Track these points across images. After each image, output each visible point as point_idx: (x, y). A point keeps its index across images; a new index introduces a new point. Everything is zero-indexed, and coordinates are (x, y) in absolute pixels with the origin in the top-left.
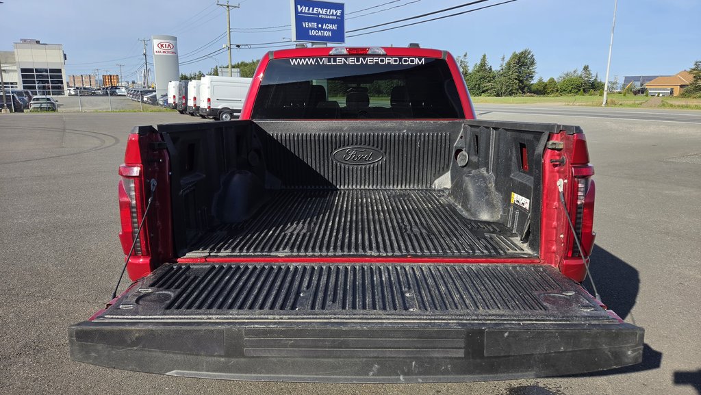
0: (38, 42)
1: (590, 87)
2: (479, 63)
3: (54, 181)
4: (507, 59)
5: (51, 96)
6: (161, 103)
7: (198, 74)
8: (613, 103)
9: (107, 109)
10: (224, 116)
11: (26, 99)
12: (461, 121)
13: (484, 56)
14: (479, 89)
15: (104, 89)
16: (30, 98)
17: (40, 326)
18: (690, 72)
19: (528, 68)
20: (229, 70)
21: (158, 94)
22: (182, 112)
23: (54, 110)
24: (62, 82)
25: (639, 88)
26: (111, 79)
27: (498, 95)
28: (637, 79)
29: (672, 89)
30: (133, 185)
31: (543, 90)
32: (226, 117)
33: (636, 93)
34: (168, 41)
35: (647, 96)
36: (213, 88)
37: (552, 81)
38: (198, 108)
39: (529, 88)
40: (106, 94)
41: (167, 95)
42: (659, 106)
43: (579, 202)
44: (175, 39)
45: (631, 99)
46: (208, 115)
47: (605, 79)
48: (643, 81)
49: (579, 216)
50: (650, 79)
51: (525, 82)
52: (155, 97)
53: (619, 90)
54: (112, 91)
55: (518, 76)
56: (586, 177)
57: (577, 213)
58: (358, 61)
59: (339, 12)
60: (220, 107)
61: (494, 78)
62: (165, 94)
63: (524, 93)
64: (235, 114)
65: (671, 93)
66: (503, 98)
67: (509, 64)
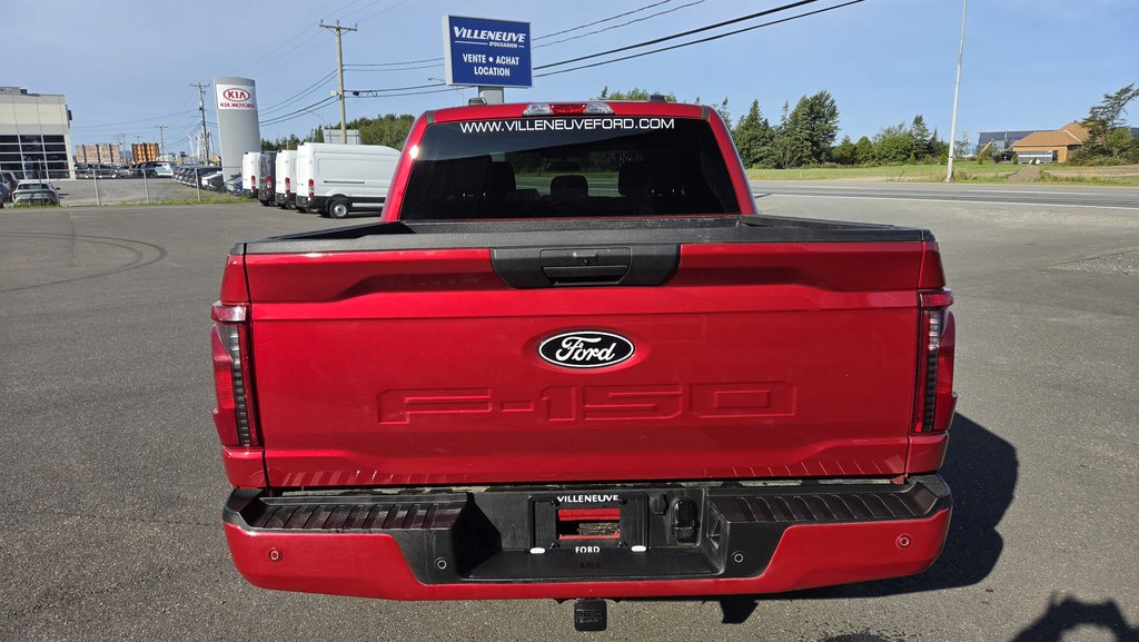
0: (24, 92)
1: (924, 150)
2: (747, 114)
3: (64, 323)
4: (792, 109)
5: (48, 180)
6: (232, 188)
7: (289, 138)
8: (964, 177)
9: (143, 199)
10: (336, 209)
11: (7, 185)
12: (735, 216)
13: (756, 103)
14: (748, 156)
15: (134, 166)
16: (14, 185)
17: (67, 561)
18: (1084, 125)
19: (826, 122)
20: (341, 132)
21: (226, 174)
22: (266, 203)
23: (54, 203)
24: (64, 157)
25: (1002, 150)
26: (146, 150)
27: (779, 166)
28: (999, 136)
29: (1055, 153)
30: (235, 336)
31: (851, 157)
32: (340, 210)
33: (998, 159)
34: (242, 87)
35: (1016, 163)
36: (317, 163)
37: (865, 141)
38: (293, 197)
39: (828, 154)
40: (140, 175)
41: (240, 175)
42: (1036, 180)
43: (931, 347)
44: (252, 83)
45: (991, 170)
46: (310, 207)
47: (950, 138)
48: (1010, 139)
49: (931, 368)
50: (1020, 136)
51: (822, 144)
52: (221, 177)
53: (970, 155)
54: (147, 170)
55: (810, 135)
56: (940, 309)
57: (929, 364)
58: (569, 125)
59: (521, 37)
60: (329, 194)
61: (772, 138)
62: (237, 173)
63: (820, 162)
64: (354, 205)
65: (1055, 159)
66: (787, 171)
67: (795, 116)
